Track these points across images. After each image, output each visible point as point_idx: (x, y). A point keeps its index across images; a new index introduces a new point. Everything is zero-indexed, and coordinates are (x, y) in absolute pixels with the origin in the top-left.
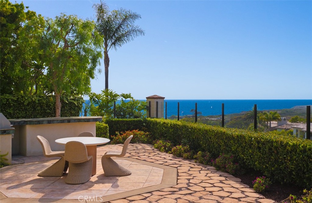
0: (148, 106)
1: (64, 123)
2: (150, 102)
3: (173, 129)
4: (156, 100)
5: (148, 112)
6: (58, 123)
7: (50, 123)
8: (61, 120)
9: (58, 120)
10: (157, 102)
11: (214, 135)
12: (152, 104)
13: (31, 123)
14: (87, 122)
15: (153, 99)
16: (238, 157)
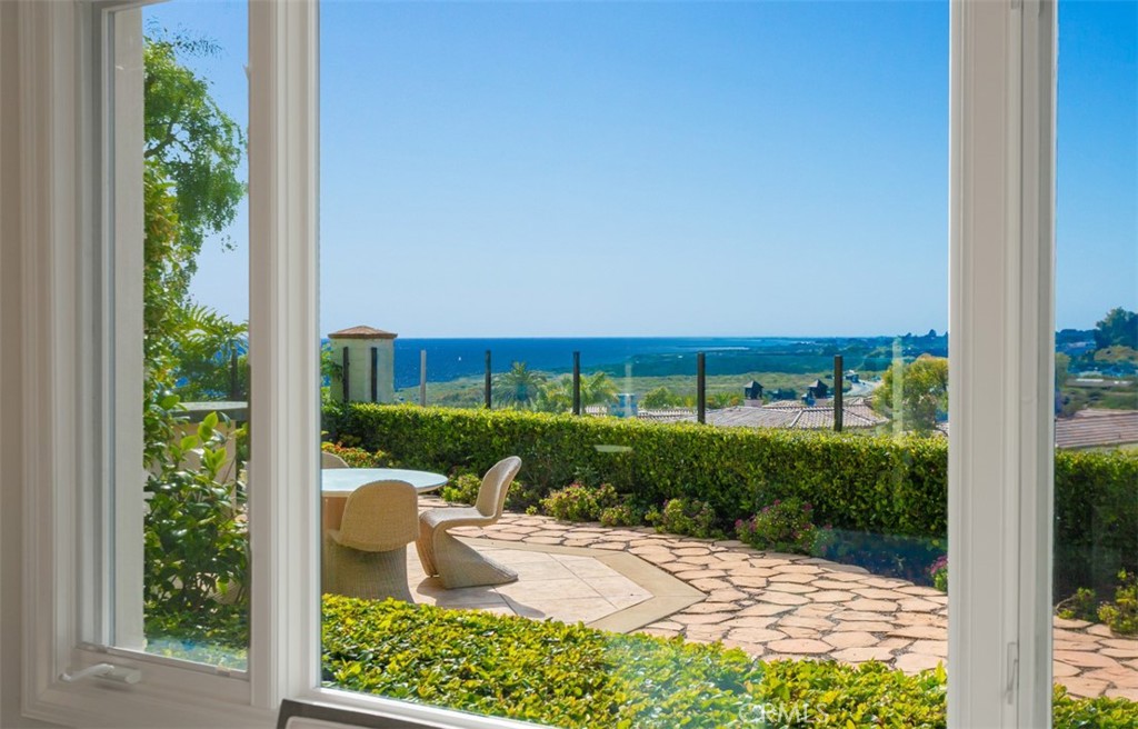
0: (341, 363)
2: (346, 350)
3: (507, 437)
4: (370, 343)
5: (340, 385)
10: (374, 350)
11: (718, 449)
12: (353, 356)
15: (361, 341)
16: (824, 507)
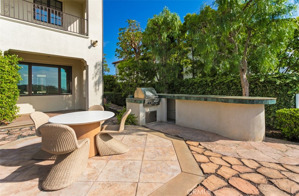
1: (200, 100)
6: (195, 100)
7: (187, 100)
8: (197, 97)
9: (195, 97)
13: (179, 98)
14: (225, 102)
